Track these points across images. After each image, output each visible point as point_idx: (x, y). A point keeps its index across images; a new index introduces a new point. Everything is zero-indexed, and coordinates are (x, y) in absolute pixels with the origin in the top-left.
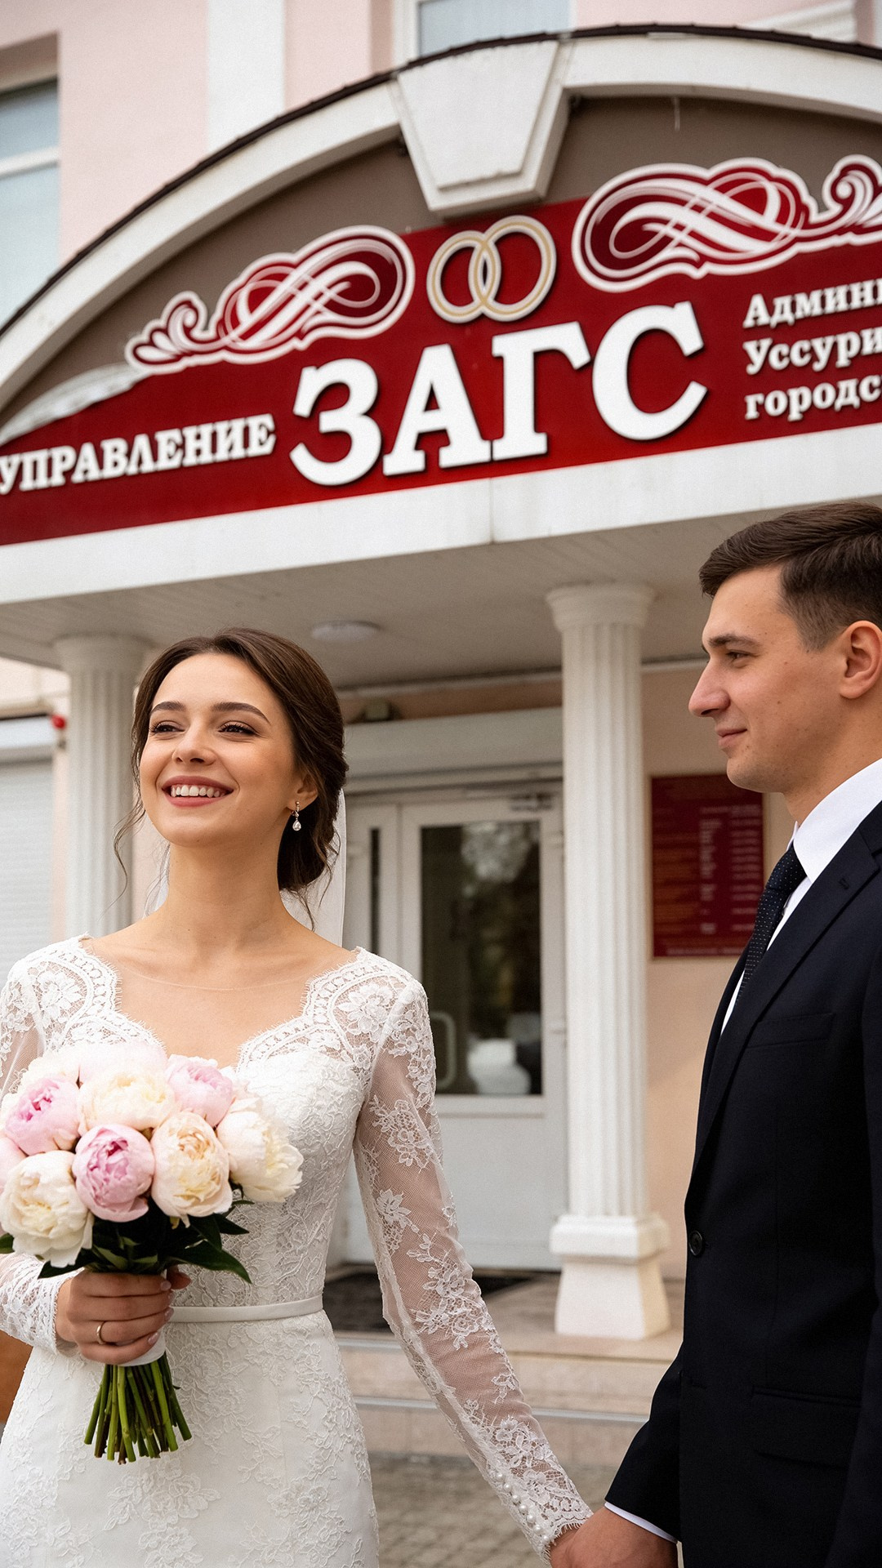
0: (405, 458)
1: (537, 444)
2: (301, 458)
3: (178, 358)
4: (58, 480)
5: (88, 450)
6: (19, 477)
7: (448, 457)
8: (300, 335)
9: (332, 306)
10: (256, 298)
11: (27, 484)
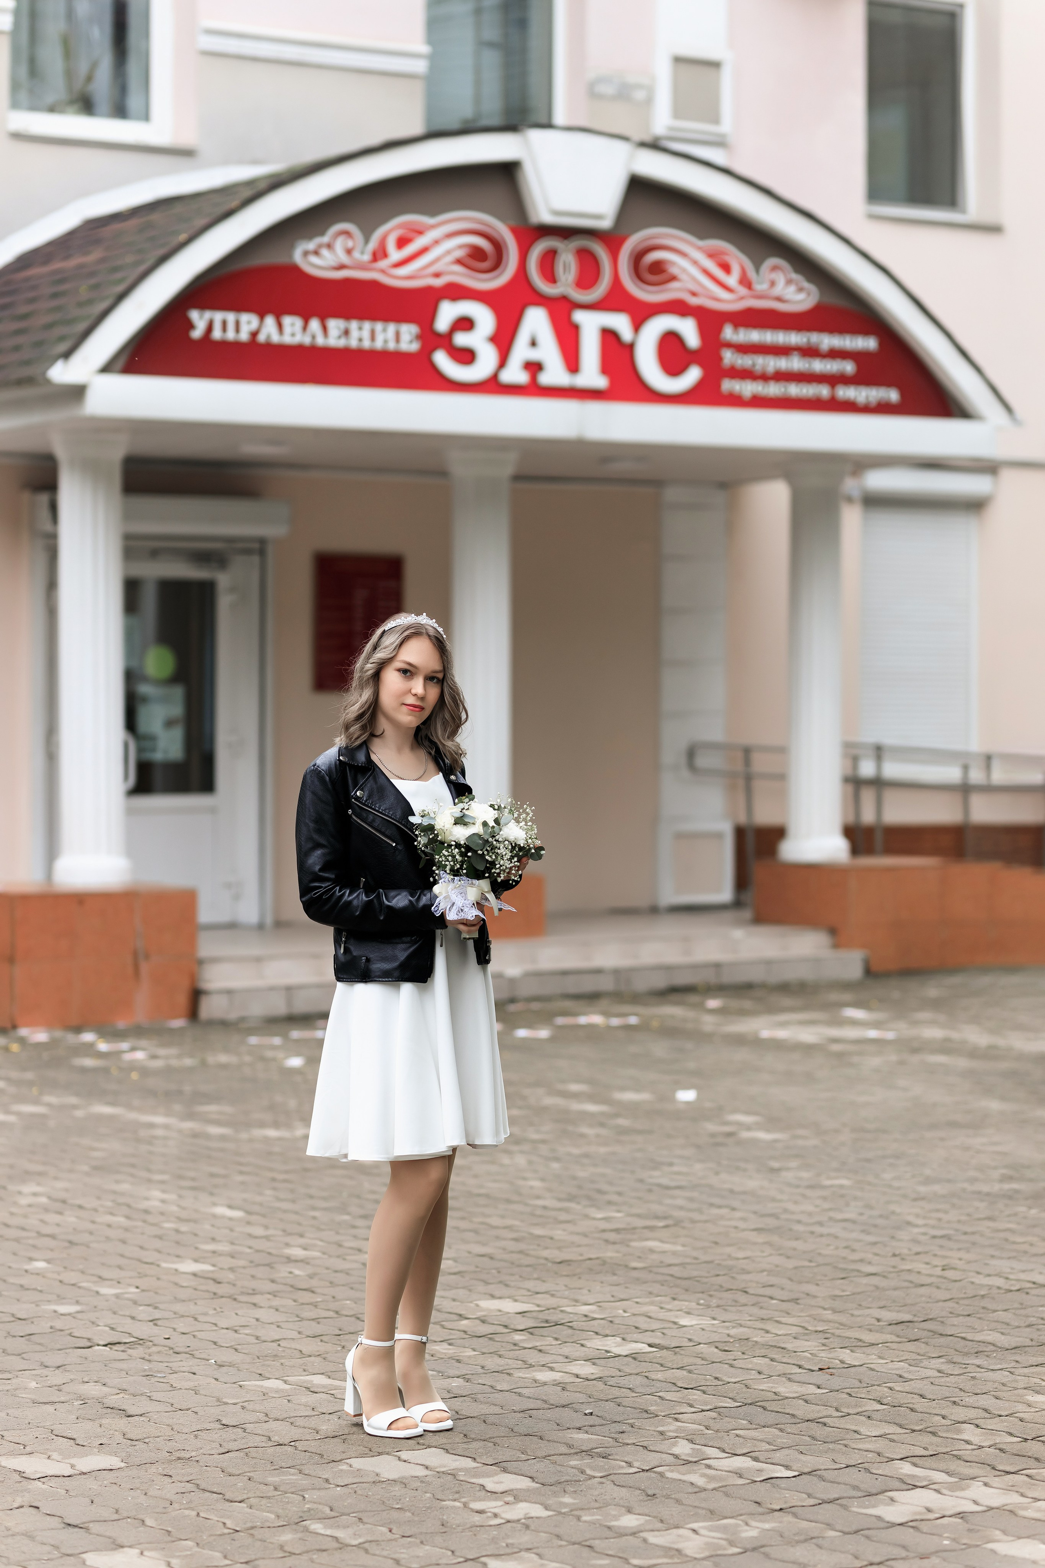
0: (514, 374)
1: (601, 382)
2: (441, 359)
3: (342, 267)
4: (244, 336)
5: (270, 321)
6: (210, 328)
7: (546, 379)
8: (437, 275)
9: (459, 262)
10: (402, 242)
11: (217, 334)
